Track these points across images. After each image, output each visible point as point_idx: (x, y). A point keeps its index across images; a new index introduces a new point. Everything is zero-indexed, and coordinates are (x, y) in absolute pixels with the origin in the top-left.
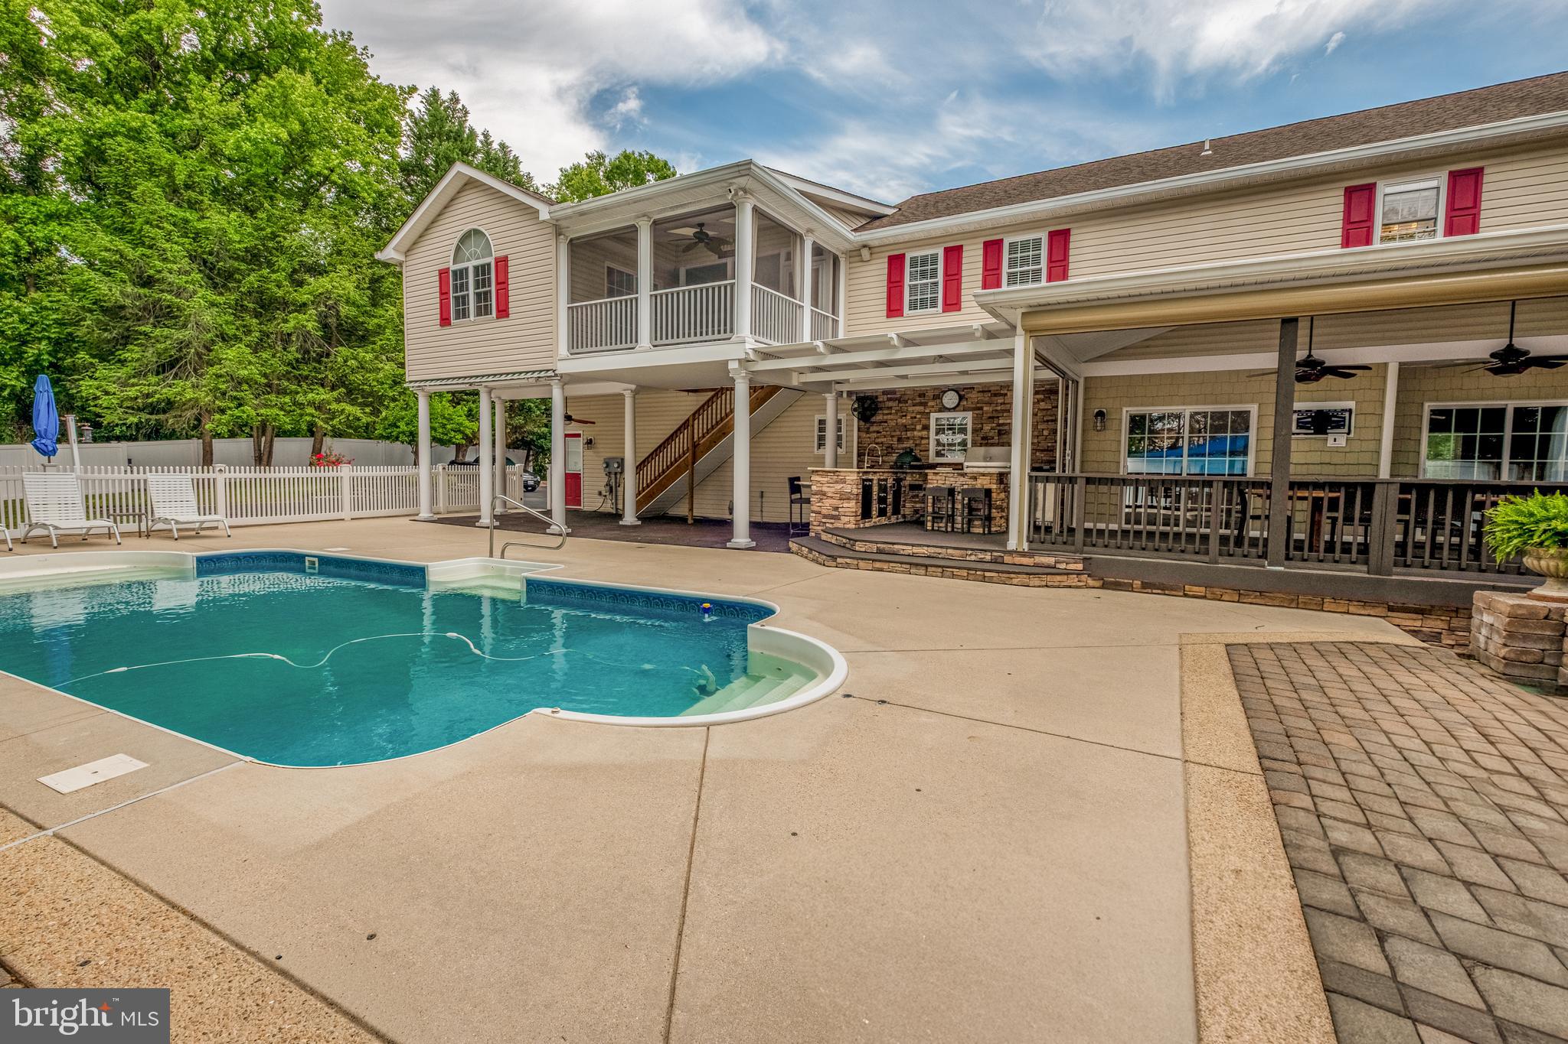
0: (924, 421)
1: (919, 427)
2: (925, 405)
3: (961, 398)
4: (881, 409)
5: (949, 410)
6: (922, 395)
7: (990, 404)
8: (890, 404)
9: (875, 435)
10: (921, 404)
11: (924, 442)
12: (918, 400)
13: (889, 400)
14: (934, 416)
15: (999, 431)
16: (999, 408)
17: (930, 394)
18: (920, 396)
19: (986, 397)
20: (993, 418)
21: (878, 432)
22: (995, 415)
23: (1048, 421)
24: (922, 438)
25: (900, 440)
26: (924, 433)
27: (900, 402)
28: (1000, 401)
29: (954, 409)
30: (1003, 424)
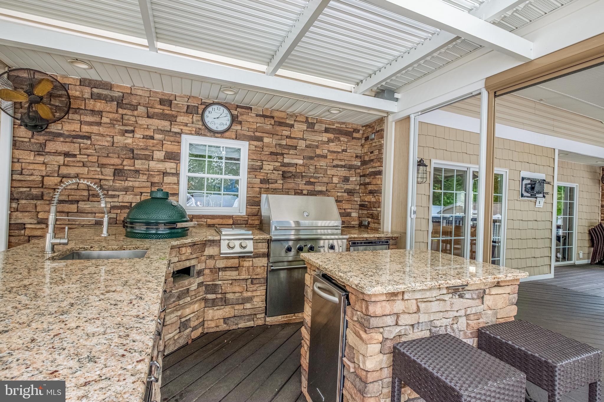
0: (169, 147)
1: (159, 155)
2: (172, 119)
3: (234, 119)
4: (77, 111)
5: (214, 133)
6: (167, 102)
7: (273, 134)
8: (99, 106)
9: (61, 159)
10: (163, 116)
11: (168, 179)
12: (158, 109)
13: (95, 97)
14: (187, 140)
15: (284, 172)
16: (284, 142)
17: (182, 103)
18: (162, 102)
19: (268, 125)
20: (276, 154)
21: (67, 155)
22: (279, 151)
23: (337, 166)
24: (165, 174)
25: (118, 173)
26: (169, 166)
27: (120, 105)
28: (286, 133)
29: (221, 134)
30: (289, 165)
